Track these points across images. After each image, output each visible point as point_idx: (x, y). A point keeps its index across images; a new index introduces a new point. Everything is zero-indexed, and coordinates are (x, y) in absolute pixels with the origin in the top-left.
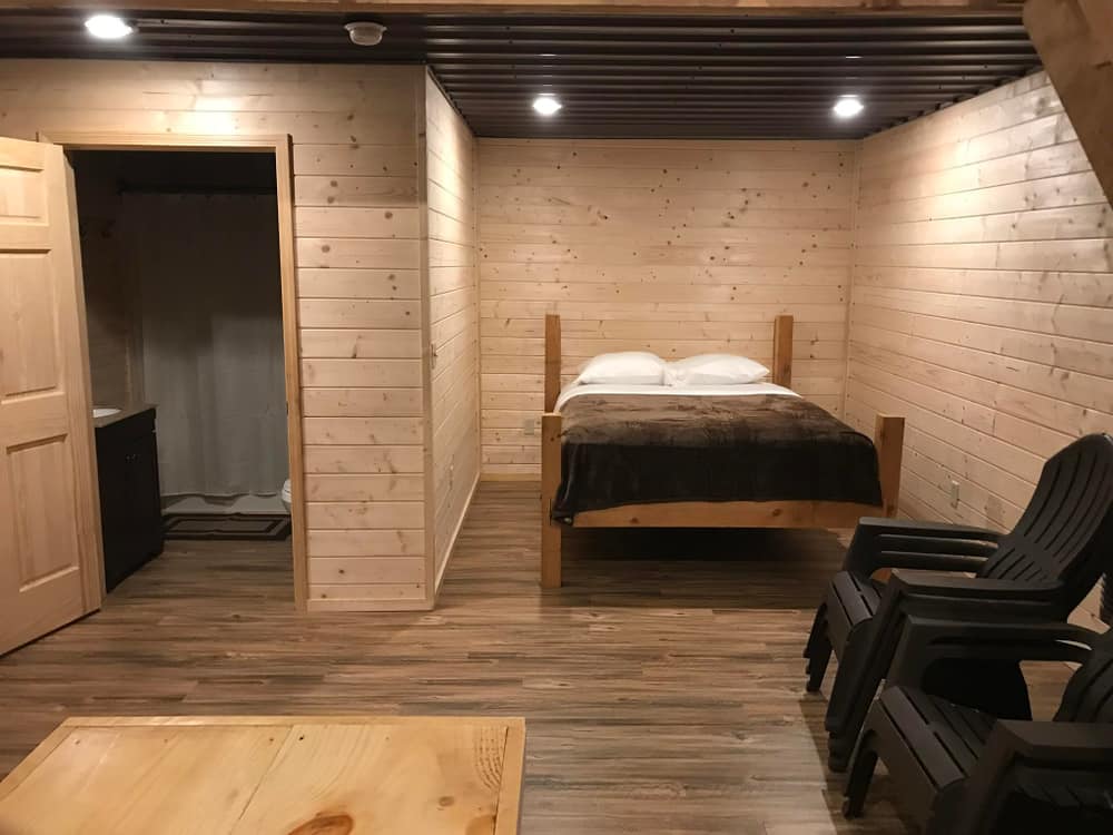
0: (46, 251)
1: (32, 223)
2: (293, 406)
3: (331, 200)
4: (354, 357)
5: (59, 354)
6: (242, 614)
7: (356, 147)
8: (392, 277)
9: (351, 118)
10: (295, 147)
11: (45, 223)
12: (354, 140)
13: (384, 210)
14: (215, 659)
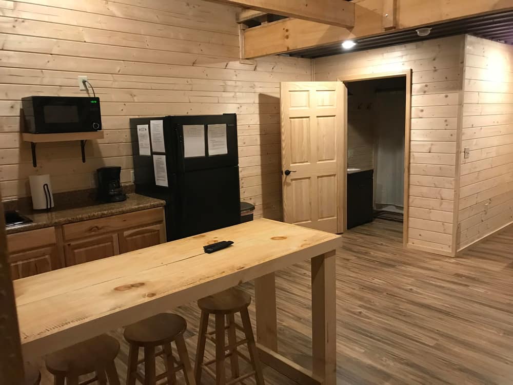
0: (334, 116)
1: (331, 107)
2: (406, 170)
3: (425, 92)
4: (430, 152)
5: (336, 149)
6: (384, 244)
7: (435, 71)
8: (446, 121)
9: (434, 60)
10: (413, 74)
11: (335, 107)
12: (435, 68)
13: (445, 95)
14: (366, 253)
